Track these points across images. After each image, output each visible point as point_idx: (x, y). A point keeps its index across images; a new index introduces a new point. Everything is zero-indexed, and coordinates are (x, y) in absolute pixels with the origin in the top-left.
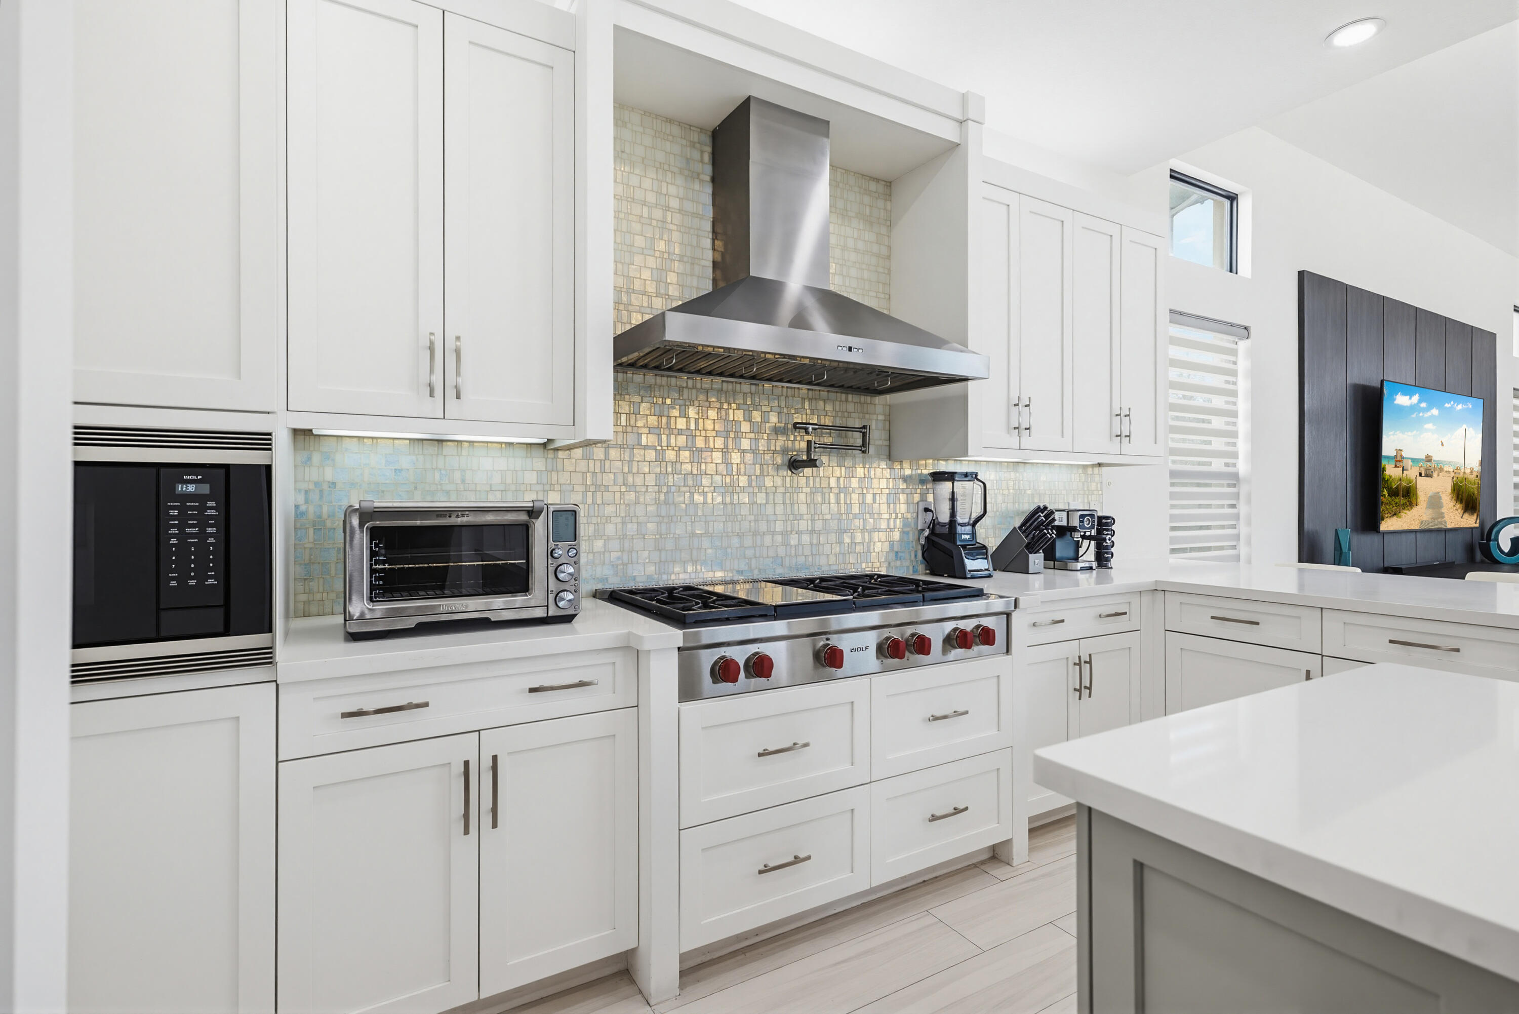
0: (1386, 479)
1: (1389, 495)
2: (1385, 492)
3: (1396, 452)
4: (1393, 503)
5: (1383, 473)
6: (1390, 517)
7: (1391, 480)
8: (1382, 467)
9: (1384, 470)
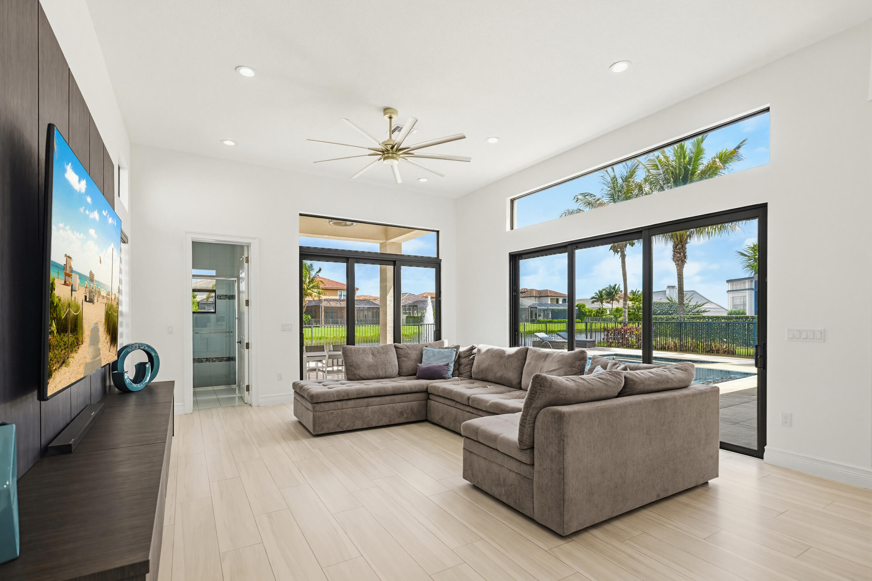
0: (55, 305)
1: (58, 332)
2: (54, 328)
3: (65, 258)
4: (62, 344)
5: (52, 292)
6: (59, 368)
7: (60, 305)
8: (51, 282)
9: (53, 289)
